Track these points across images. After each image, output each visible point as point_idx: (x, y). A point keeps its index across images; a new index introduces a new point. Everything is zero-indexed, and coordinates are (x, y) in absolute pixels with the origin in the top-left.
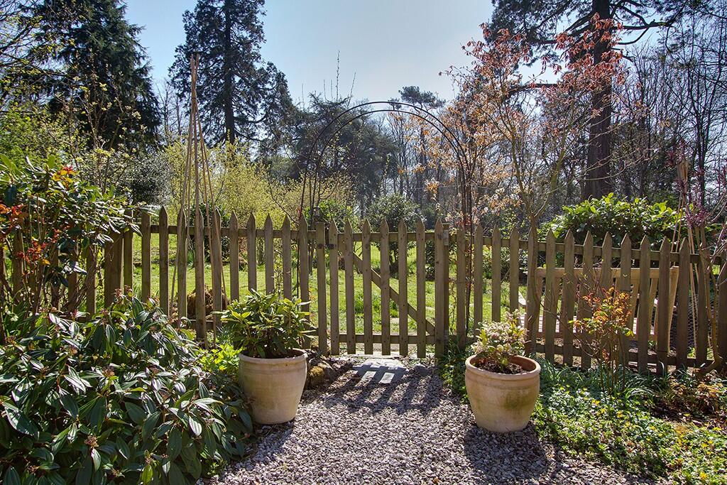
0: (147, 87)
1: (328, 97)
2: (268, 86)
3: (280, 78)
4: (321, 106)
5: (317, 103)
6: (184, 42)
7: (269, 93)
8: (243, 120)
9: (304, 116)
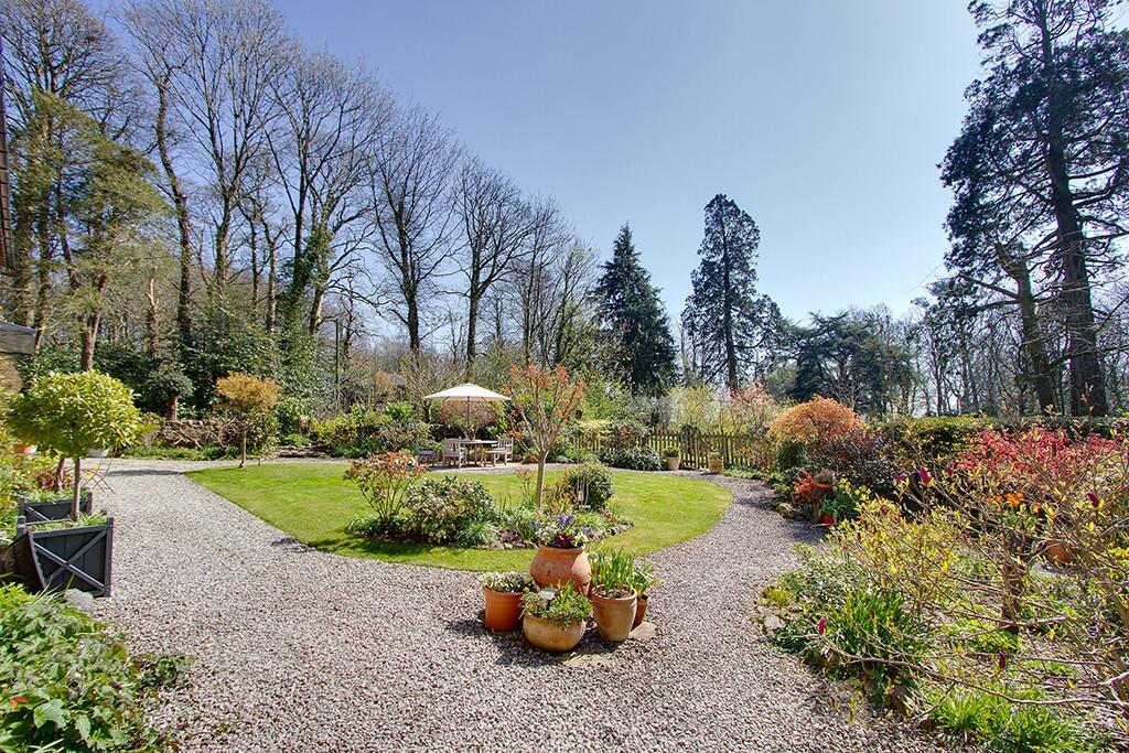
0: (665, 331)
1: (829, 313)
2: (765, 315)
3: (774, 306)
4: (822, 321)
5: (817, 319)
6: (692, 293)
7: (764, 320)
8: (741, 347)
9: (803, 334)
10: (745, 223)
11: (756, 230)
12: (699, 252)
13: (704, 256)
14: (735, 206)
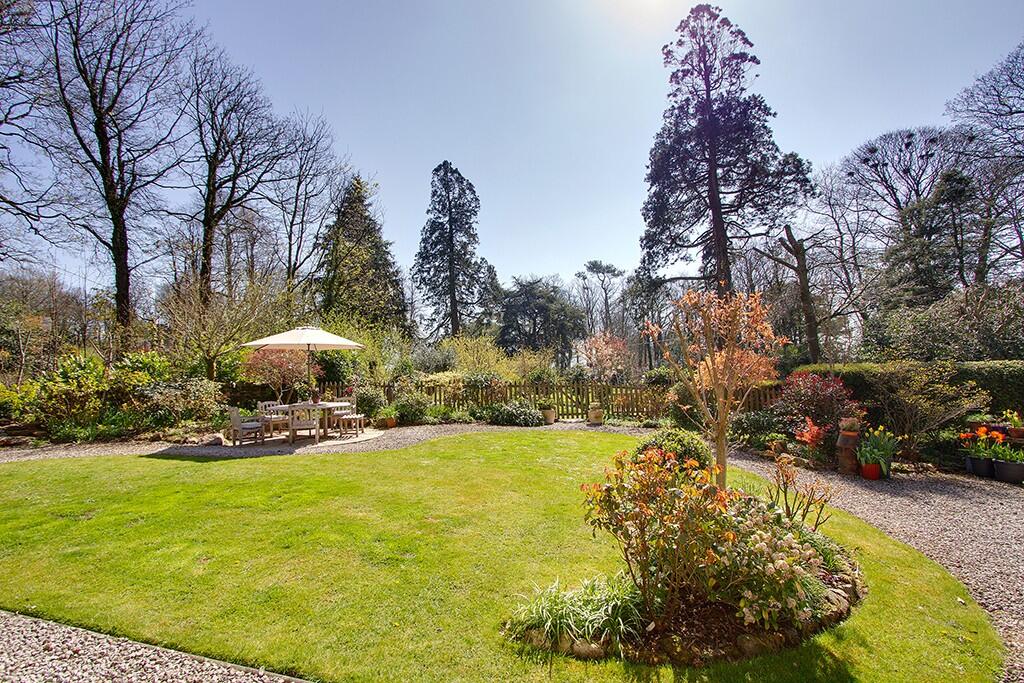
1: (527, 277)
2: (481, 275)
3: (491, 269)
4: (521, 285)
5: (518, 283)
7: (482, 280)
8: (463, 303)
9: (508, 294)
10: (467, 192)
11: (477, 199)
12: (428, 211)
13: (432, 216)
14: (459, 174)
